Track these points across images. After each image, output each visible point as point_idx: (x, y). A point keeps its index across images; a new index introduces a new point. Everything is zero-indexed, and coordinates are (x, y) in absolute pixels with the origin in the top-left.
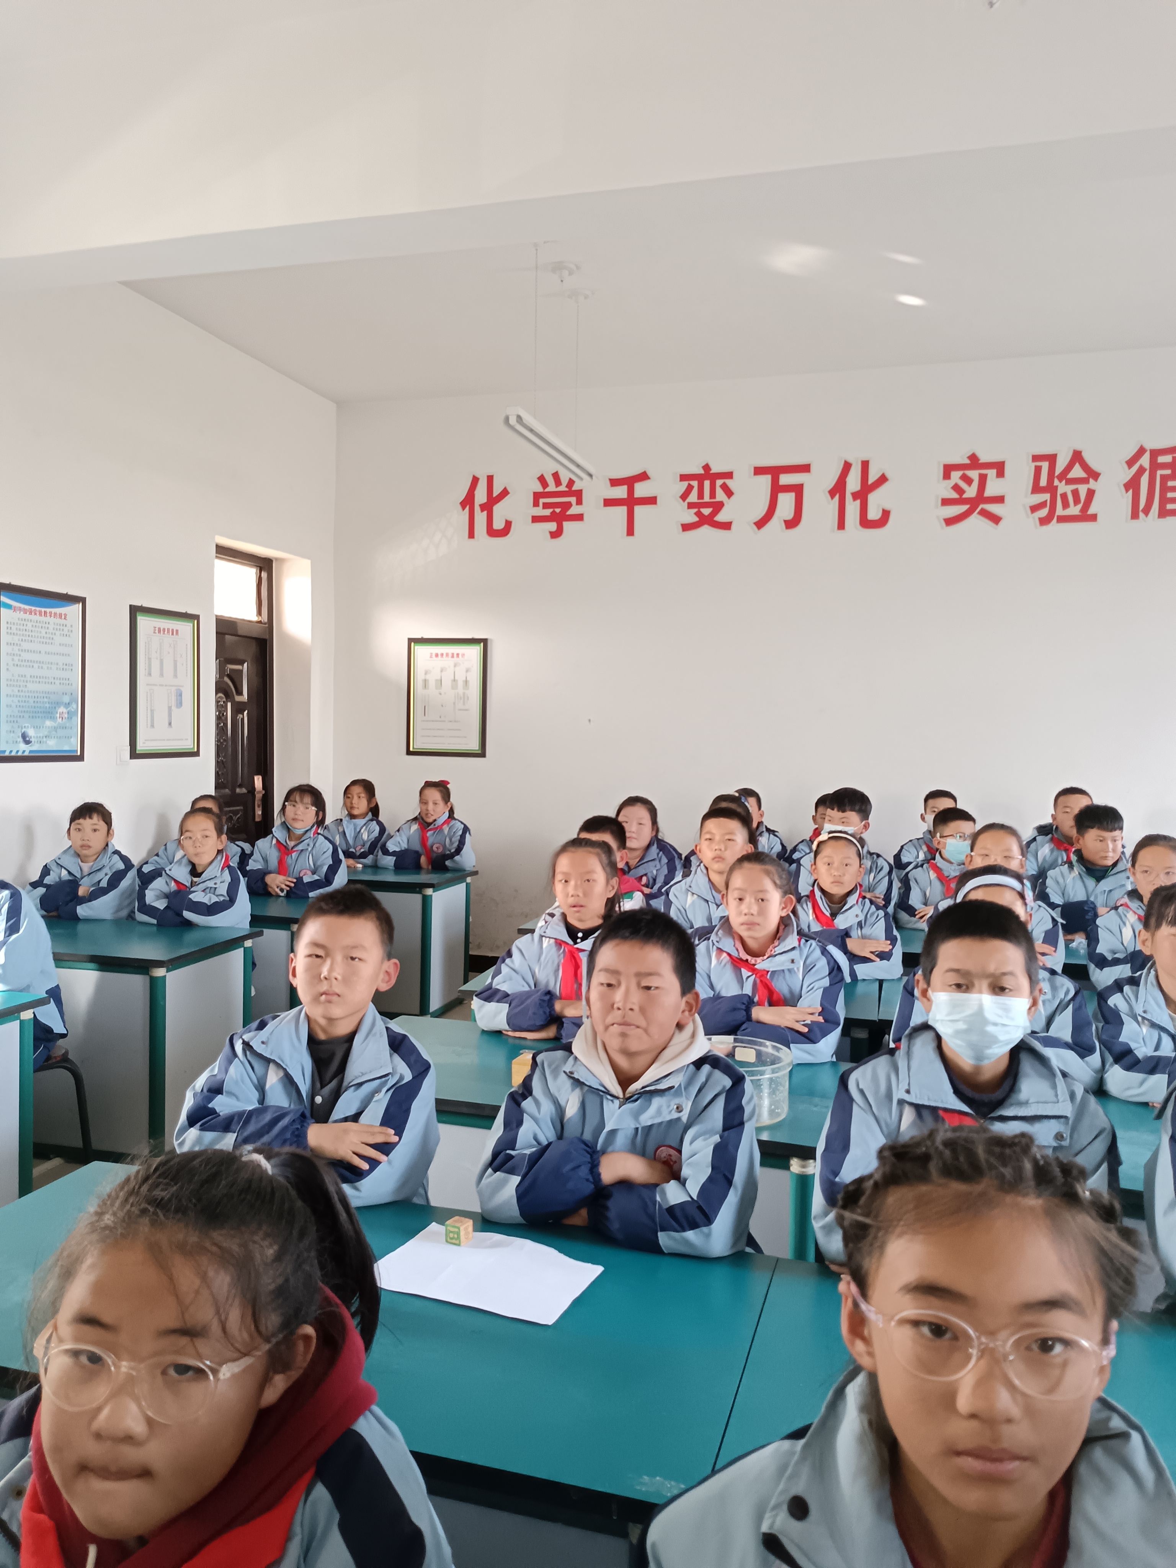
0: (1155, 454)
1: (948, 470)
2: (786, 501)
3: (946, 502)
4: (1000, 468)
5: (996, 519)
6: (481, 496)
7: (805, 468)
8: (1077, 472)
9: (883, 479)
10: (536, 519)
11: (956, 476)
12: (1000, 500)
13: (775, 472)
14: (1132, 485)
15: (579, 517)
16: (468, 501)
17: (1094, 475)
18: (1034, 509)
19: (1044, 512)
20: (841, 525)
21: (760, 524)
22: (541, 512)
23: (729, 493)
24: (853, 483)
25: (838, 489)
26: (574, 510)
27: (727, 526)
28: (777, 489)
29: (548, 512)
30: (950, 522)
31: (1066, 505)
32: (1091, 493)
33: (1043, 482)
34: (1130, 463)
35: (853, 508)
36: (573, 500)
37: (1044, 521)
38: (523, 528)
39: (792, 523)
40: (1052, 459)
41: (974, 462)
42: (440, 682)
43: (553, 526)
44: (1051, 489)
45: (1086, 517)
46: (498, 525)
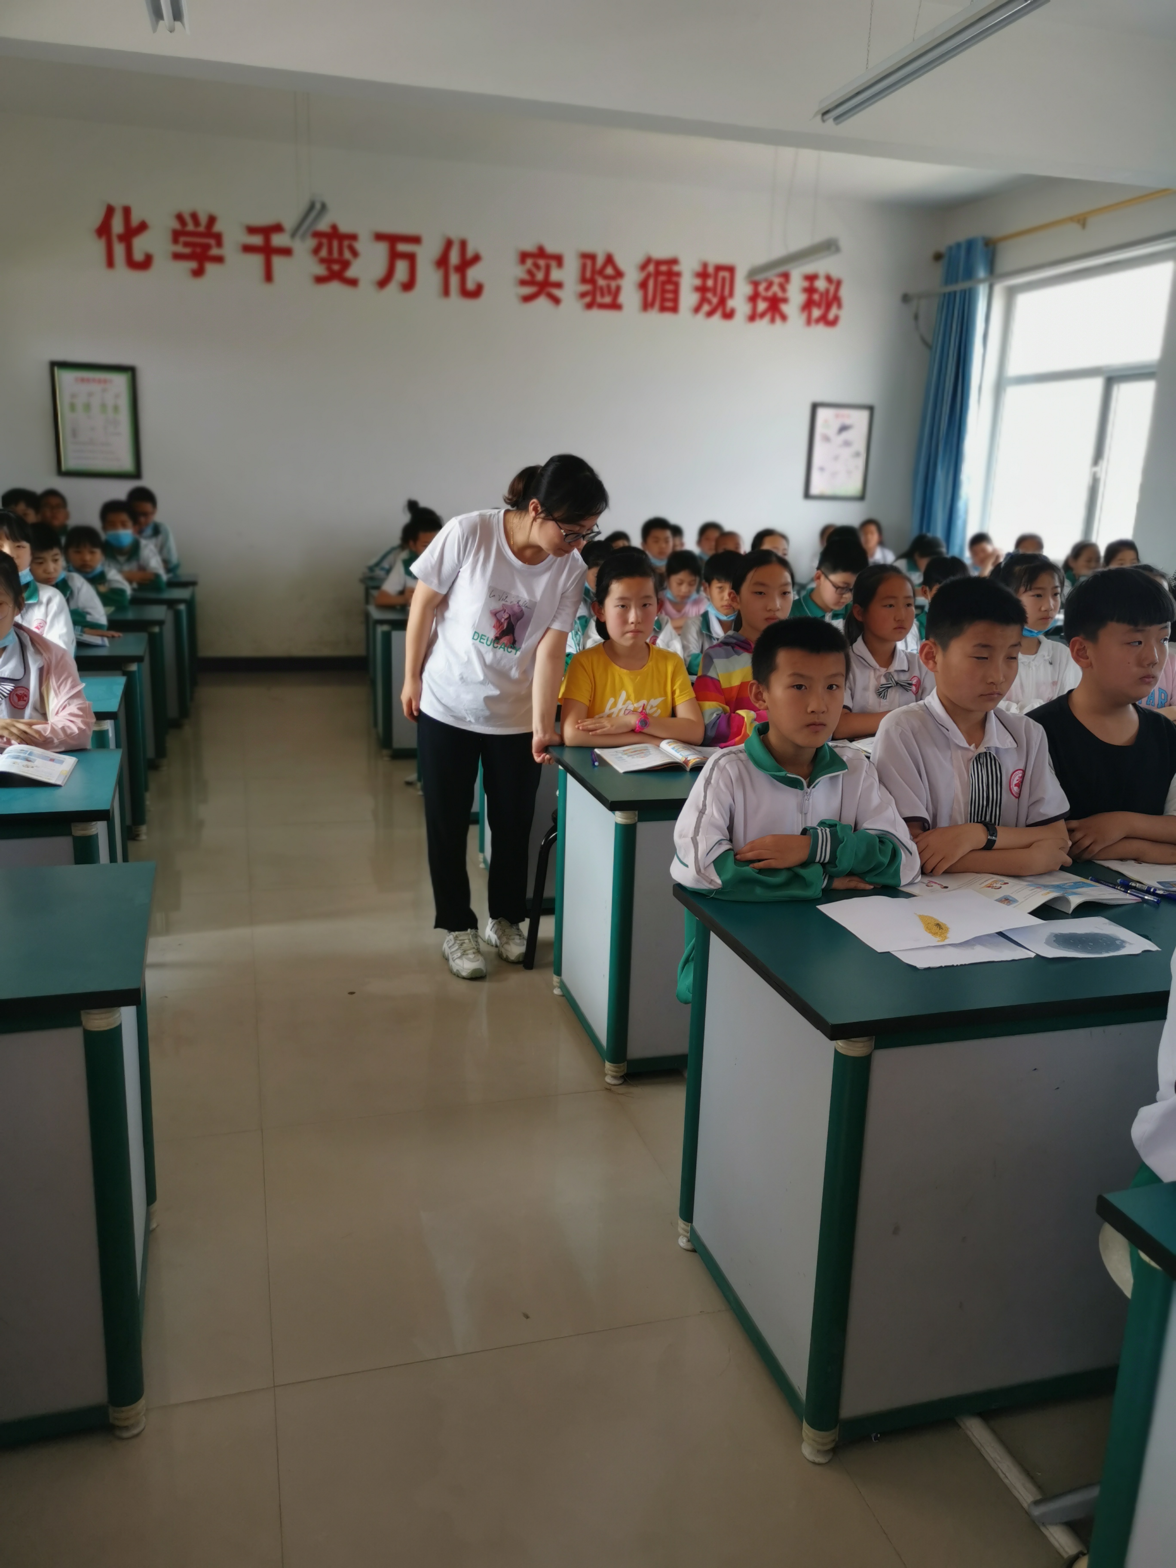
0: (658, 263)
1: (524, 257)
2: (402, 268)
3: (523, 283)
4: (559, 259)
5: (556, 301)
6: (117, 226)
7: (415, 240)
8: (609, 271)
9: (476, 258)
10: (177, 256)
11: (529, 262)
12: (559, 285)
13: (392, 240)
14: (643, 285)
15: (219, 259)
16: (104, 230)
17: (619, 274)
18: (583, 295)
19: (588, 299)
20: (446, 292)
21: (383, 283)
22: (180, 249)
23: (355, 253)
24: (454, 258)
25: (442, 262)
26: (215, 251)
27: (353, 282)
28: (394, 256)
29: (187, 250)
30: (527, 299)
31: (603, 295)
32: (618, 289)
33: (588, 274)
34: (644, 267)
35: (454, 279)
36: (212, 242)
37: (589, 306)
38: (163, 264)
39: (408, 286)
40: (592, 257)
41: (541, 253)
42: (88, 407)
43: (193, 265)
44: (592, 281)
45: (615, 306)
46: (138, 256)
